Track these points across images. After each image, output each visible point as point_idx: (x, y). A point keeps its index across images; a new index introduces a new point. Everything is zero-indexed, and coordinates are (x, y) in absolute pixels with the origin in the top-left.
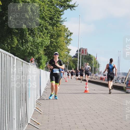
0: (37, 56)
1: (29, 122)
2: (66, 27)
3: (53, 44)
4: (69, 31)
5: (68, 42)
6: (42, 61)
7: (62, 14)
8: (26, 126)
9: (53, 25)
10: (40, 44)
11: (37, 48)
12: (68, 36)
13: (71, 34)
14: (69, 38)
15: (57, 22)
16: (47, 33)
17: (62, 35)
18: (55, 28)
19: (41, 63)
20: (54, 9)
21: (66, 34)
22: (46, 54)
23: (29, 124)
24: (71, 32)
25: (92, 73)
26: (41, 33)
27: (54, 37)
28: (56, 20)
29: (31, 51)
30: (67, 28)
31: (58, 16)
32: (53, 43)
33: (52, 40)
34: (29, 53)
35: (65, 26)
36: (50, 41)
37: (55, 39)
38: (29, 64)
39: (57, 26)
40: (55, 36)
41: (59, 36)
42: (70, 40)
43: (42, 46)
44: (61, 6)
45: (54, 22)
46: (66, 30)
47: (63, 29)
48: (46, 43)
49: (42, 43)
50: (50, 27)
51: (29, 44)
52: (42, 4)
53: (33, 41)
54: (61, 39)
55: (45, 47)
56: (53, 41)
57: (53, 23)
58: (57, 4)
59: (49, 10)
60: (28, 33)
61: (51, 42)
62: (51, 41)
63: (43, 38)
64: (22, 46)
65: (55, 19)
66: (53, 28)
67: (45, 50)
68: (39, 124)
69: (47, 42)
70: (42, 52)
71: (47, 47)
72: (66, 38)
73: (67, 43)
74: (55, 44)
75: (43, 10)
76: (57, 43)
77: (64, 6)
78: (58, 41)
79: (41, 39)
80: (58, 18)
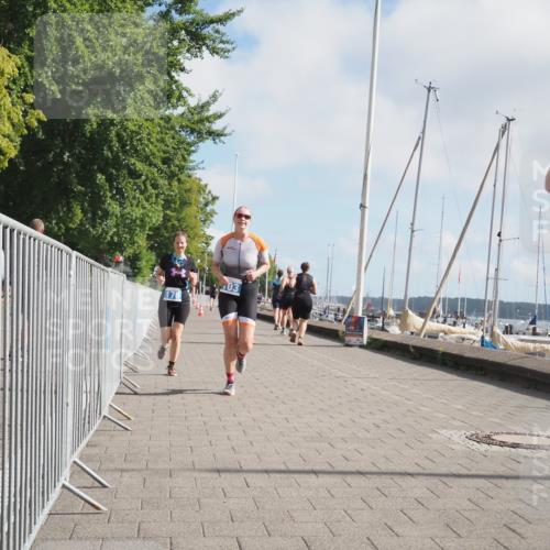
0: (129, 251)
1: (105, 412)
2: (203, 183)
3: (169, 224)
4: (210, 192)
5: (207, 218)
6: (143, 264)
7: (193, 152)
8: (99, 422)
9: (171, 176)
10: (138, 222)
11: (131, 232)
12: (206, 205)
13: (215, 199)
14: (208, 209)
15: (181, 168)
16: (157, 196)
17: (193, 201)
18: (175, 183)
19: (139, 269)
20: (173, 138)
21: (201, 199)
22: (151, 248)
23: (105, 417)
24: (214, 194)
25: (264, 295)
26: (142, 197)
27: (173, 205)
28: (177, 166)
29: (116, 239)
30: (206, 186)
31: (183, 156)
32: (169, 220)
33: (168, 212)
34: (111, 243)
35: (200, 180)
36: (162, 215)
37: (175, 210)
38: (110, 269)
39: (179, 180)
40: (175, 203)
41: (185, 203)
42: (213, 213)
43: (143, 226)
44: (192, 131)
45: (173, 168)
46: (202, 189)
47: (195, 187)
48: (154, 221)
49: (142, 221)
50: (162, 182)
51: (111, 222)
52: (146, 124)
53: (122, 216)
54: (191, 211)
55: (150, 229)
56: (171, 217)
57: (171, 171)
58: (182, 127)
59: (162, 141)
60: (109, 194)
61: (166, 219)
62: (165, 215)
63: (144, 208)
64: (94, 227)
65: (178, 163)
66: (170, 184)
67: (149, 237)
68: (129, 419)
69: (156, 218)
70: (142, 241)
71: (156, 230)
72: (202, 209)
73: (204, 222)
74: (176, 222)
75: (149, 140)
76: (179, 221)
77: (199, 133)
78: (183, 215)
79: (141, 211)
80: (185, 159)
